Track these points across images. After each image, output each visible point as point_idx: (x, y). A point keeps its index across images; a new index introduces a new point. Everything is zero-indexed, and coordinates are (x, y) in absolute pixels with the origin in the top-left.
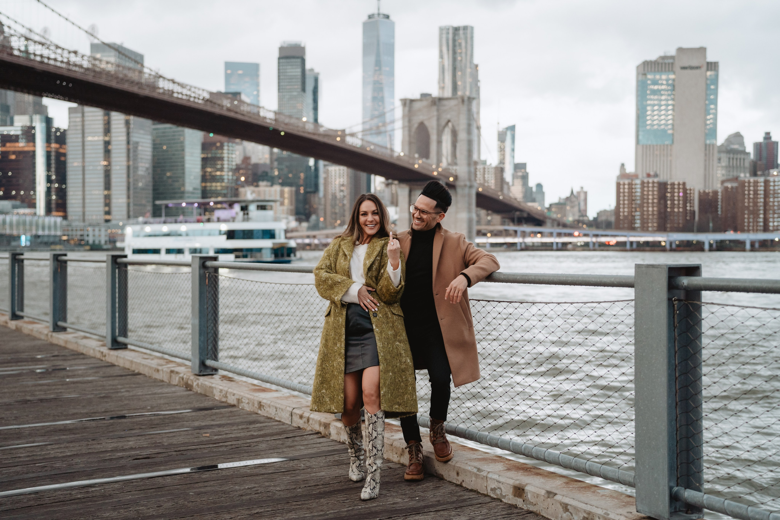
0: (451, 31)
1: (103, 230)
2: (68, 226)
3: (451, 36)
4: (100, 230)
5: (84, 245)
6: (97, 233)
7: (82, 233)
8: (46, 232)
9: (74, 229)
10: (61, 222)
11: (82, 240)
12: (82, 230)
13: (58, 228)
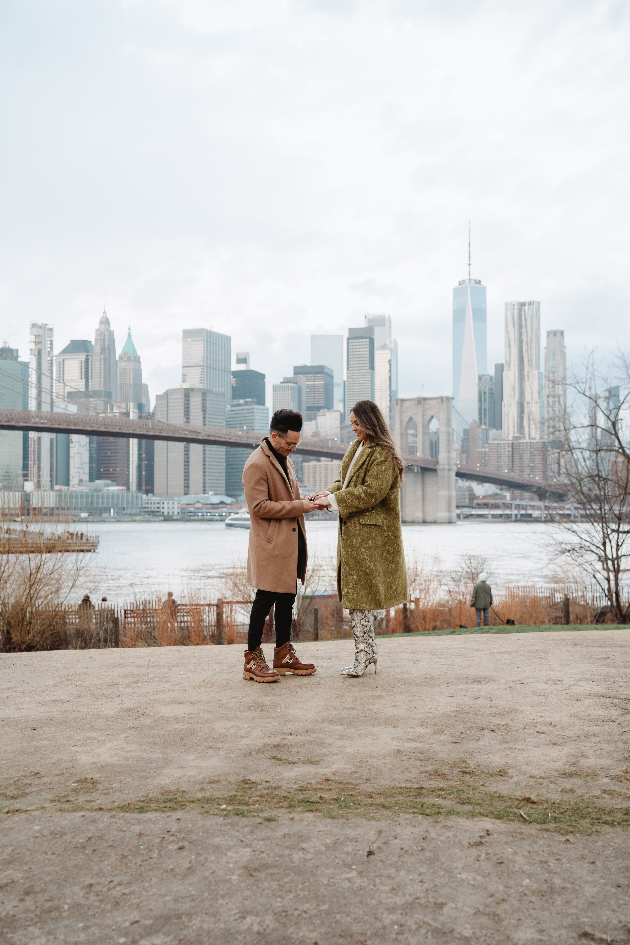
0: (516, 307)
1: (176, 503)
2: (148, 500)
3: (516, 312)
4: (173, 503)
5: (160, 516)
6: (171, 505)
7: (159, 506)
8: (130, 506)
9: (153, 502)
10: (141, 497)
11: (158, 512)
12: (158, 503)
13: (140, 503)
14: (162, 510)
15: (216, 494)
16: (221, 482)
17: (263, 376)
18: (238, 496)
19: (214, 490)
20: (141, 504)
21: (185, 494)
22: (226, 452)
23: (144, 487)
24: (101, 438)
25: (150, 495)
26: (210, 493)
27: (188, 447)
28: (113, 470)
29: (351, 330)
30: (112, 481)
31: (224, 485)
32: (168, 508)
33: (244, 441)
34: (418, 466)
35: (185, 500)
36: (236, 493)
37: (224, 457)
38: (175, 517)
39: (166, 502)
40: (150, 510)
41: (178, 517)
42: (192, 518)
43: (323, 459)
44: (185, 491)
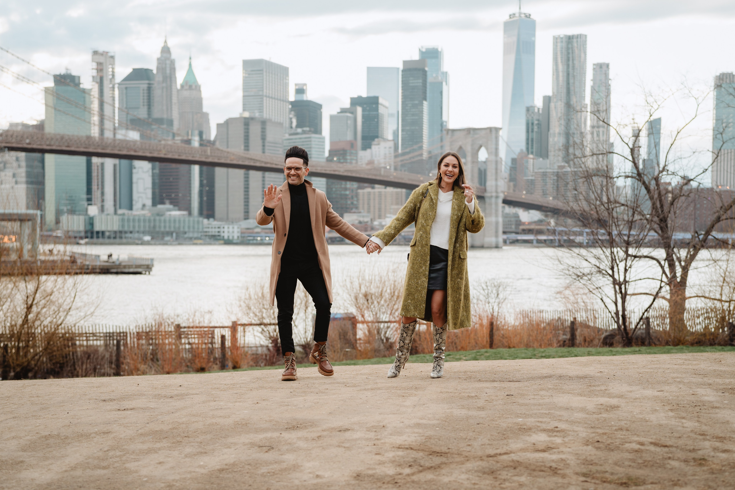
0: (565, 40)
1: (236, 227)
2: (209, 224)
3: (564, 45)
4: (233, 228)
5: (220, 240)
6: (231, 230)
7: (219, 230)
8: (191, 229)
9: (213, 226)
10: (202, 222)
11: (219, 236)
12: (219, 228)
14: (222, 234)
17: (320, 107)
20: (203, 228)
21: (245, 219)
23: (205, 212)
24: (163, 165)
25: (211, 219)
28: (175, 195)
30: (174, 205)
32: (228, 232)
35: (244, 224)
38: (235, 241)
39: (226, 227)
40: (210, 234)
41: (238, 241)
42: (251, 242)
43: (376, 186)
44: (245, 215)
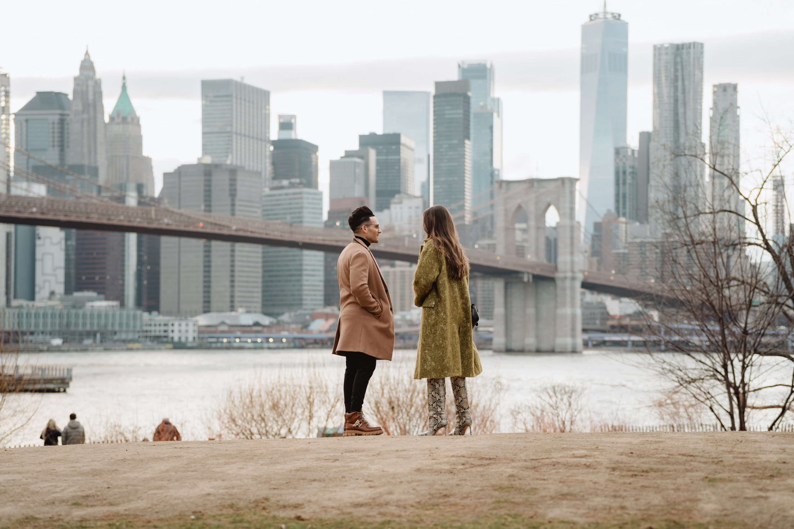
1: (191, 324)
2: (151, 320)
4: (187, 325)
5: (167, 342)
6: (183, 328)
7: (166, 328)
8: (124, 328)
9: (157, 323)
10: (141, 316)
11: (165, 337)
12: (166, 325)
13: (138, 324)
14: (170, 335)
15: (248, 312)
16: (255, 295)
17: (315, 148)
18: (279, 314)
19: (246, 307)
20: (141, 326)
21: (205, 312)
22: (263, 253)
23: (145, 303)
24: (82, 232)
25: (155, 313)
26: (240, 310)
27: (210, 246)
28: (100, 278)
29: (438, 85)
30: (99, 293)
31: (260, 300)
32: (180, 331)
33: (287, 237)
34: (528, 273)
35: (203, 320)
36: (276, 310)
37: (260, 260)
38: (189, 345)
39: (176, 324)
40: (153, 334)
41: (194, 345)
42: (214, 345)
43: (398, 263)
44: (204, 307)
